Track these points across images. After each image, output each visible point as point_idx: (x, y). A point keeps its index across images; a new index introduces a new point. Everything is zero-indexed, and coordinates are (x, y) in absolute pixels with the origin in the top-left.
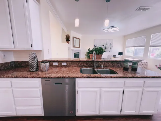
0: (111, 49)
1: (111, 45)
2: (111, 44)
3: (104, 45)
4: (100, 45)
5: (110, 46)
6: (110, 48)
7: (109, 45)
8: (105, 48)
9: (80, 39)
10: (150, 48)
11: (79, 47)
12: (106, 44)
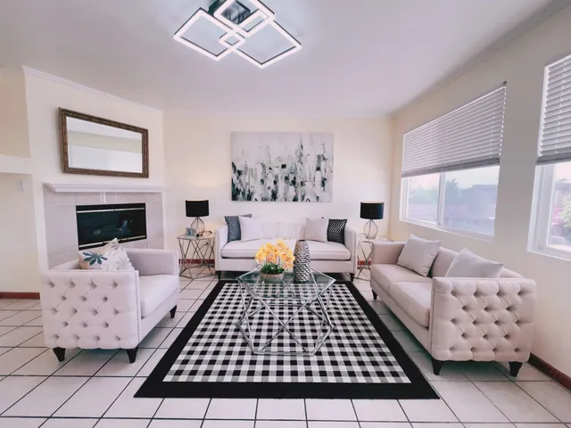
0: (323, 184)
1: (323, 163)
2: (321, 158)
3: (284, 166)
4: (263, 166)
5: (318, 169)
6: (318, 180)
7: (311, 162)
8: (291, 178)
9: (144, 132)
10: (538, 168)
11: (145, 174)
12: (296, 160)
